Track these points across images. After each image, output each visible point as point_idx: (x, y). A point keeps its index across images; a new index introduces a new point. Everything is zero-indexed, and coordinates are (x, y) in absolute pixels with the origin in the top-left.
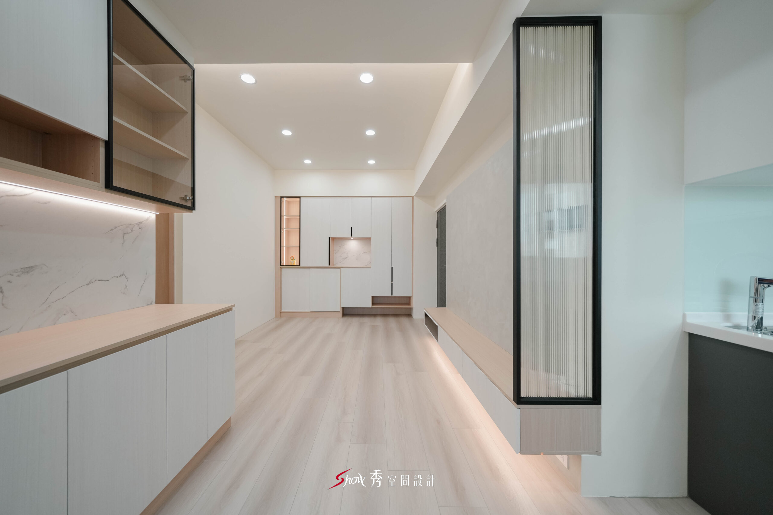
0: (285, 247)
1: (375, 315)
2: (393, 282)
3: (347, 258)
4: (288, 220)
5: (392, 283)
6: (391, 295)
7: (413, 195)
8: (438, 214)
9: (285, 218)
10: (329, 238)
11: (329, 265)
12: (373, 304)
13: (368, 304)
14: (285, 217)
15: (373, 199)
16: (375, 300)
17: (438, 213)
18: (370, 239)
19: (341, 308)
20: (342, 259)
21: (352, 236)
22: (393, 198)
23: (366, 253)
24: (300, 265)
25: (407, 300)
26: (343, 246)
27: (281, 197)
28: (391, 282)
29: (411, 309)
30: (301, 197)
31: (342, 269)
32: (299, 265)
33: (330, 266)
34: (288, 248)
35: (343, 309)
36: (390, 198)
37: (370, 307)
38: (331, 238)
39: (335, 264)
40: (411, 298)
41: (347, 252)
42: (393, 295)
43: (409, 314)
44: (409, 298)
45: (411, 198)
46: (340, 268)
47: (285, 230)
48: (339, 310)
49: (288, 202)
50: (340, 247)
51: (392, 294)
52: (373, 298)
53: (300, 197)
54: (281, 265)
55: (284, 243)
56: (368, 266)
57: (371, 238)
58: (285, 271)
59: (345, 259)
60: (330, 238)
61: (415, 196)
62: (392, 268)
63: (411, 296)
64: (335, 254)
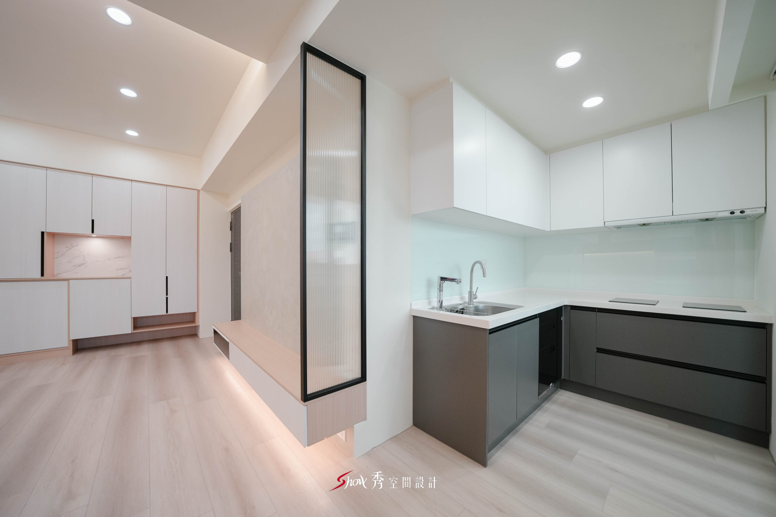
1: (139, 343)
2: (168, 296)
3: (83, 264)
5: (167, 298)
6: (165, 313)
7: (200, 188)
8: (232, 215)
10: (43, 233)
11: (42, 276)
12: (135, 327)
13: (127, 328)
15: (135, 184)
16: (137, 322)
18: (129, 238)
19: (72, 341)
20: (74, 266)
21: (93, 232)
22: (169, 188)
23: (122, 257)
25: (192, 317)
26: (73, 246)
28: (165, 296)
29: (197, 328)
31: (71, 281)
33: (44, 278)
35: (75, 341)
36: (164, 187)
38: (47, 233)
39: (55, 274)
40: (196, 314)
41: (84, 256)
42: (169, 313)
43: (193, 334)
44: (194, 314)
45: (197, 191)
46: (68, 280)
48: (65, 343)
50: (68, 249)
51: (167, 312)
52: (135, 320)
56: (125, 276)
57: (131, 237)
59: (80, 266)
60: (45, 233)
61: (202, 189)
62: (167, 277)
63: (197, 311)
64: (57, 258)
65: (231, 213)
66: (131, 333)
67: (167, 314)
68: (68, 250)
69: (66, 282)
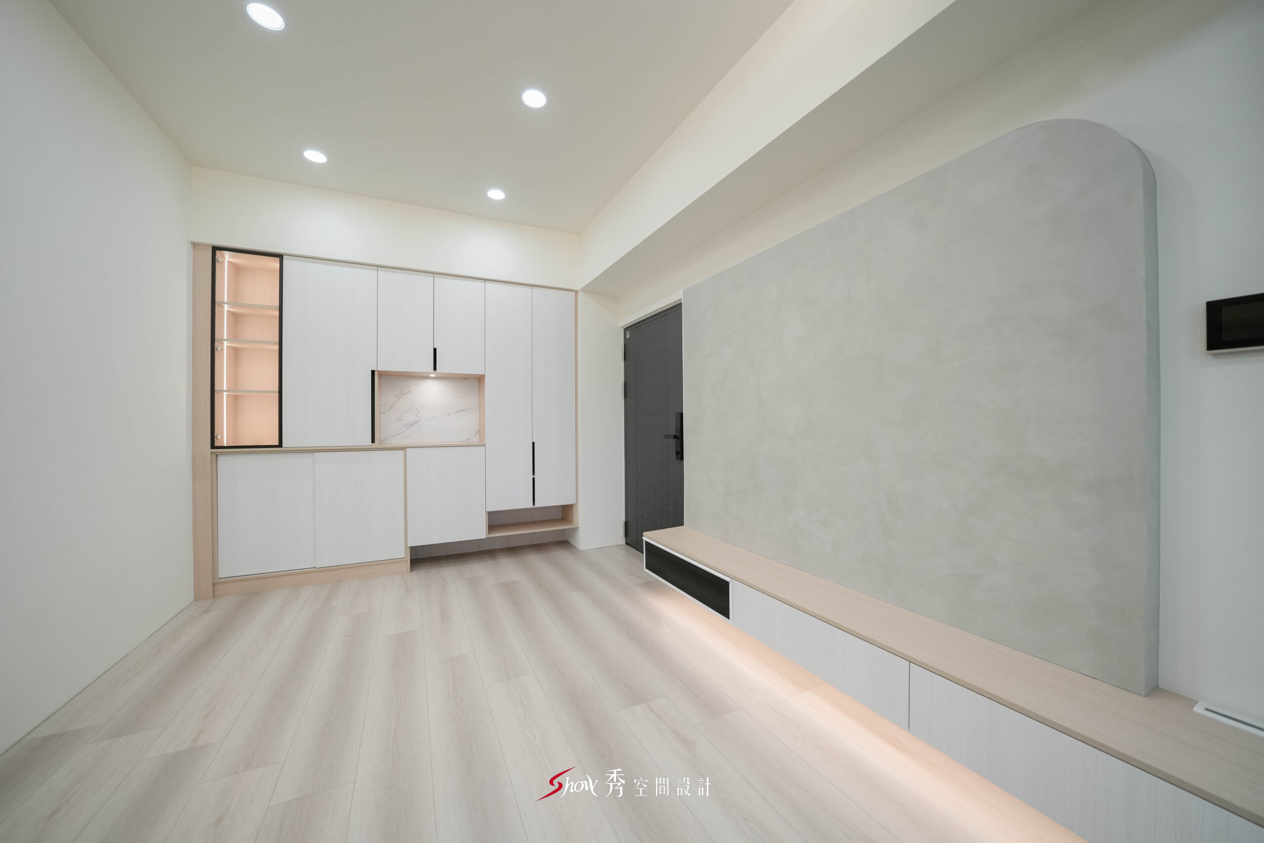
0: (225, 393)
2: (536, 477)
3: (416, 422)
4: (236, 318)
5: (534, 479)
6: (531, 506)
7: (579, 287)
8: (626, 333)
9: (225, 310)
10: (373, 372)
11: (373, 441)
12: (491, 527)
14: (226, 308)
15: (488, 284)
16: (496, 521)
17: (626, 330)
18: (482, 378)
19: (409, 549)
20: (405, 426)
21: (435, 369)
22: (535, 290)
24: (280, 445)
25: (565, 513)
26: (405, 394)
27: (215, 249)
28: (531, 477)
29: (572, 531)
30: (284, 256)
31: (407, 450)
32: (277, 444)
33: (375, 445)
34: (236, 396)
35: (413, 550)
36: (529, 289)
37: (484, 537)
38: (379, 372)
39: (387, 437)
40: (575, 508)
41: (417, 410)
42: (537, 505)
43: (564, 542)
44: (569, 508)
45: (574, 293)
46: (403, 449)
47: (225, 343)
48: (402, 553)
49: (236, 269)
50: (397, 397)
51: (534, 503)
52: (491, 515)
53: (280, 257)
54: (213, 446)
55: (223, 381)
57: (484, 375)
58: (227, 463)
59: (412, 425)
60: (376, 374)
61: (582, 290)
62: (533, 443)
63: (575, 503)
64: (384, 413)
65: (625, 329)
66: (485, 538)
67: (534, 507)
68: (398, 400)
69: (401, 452)
